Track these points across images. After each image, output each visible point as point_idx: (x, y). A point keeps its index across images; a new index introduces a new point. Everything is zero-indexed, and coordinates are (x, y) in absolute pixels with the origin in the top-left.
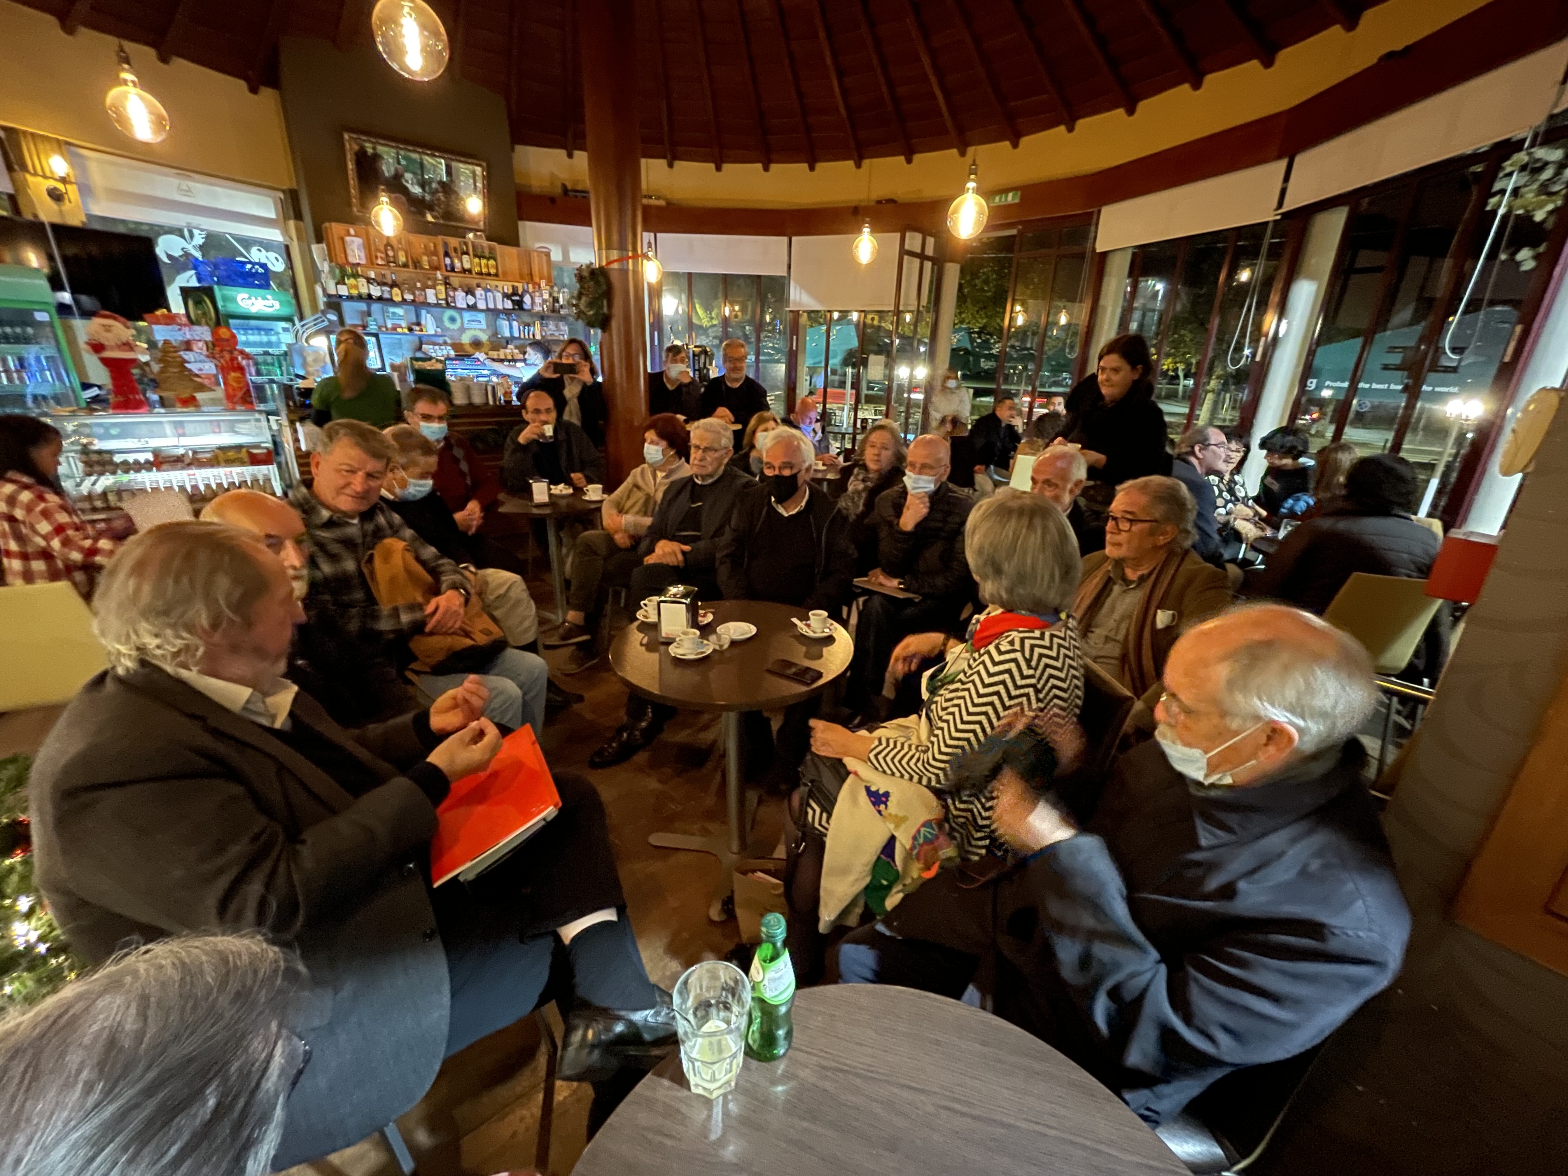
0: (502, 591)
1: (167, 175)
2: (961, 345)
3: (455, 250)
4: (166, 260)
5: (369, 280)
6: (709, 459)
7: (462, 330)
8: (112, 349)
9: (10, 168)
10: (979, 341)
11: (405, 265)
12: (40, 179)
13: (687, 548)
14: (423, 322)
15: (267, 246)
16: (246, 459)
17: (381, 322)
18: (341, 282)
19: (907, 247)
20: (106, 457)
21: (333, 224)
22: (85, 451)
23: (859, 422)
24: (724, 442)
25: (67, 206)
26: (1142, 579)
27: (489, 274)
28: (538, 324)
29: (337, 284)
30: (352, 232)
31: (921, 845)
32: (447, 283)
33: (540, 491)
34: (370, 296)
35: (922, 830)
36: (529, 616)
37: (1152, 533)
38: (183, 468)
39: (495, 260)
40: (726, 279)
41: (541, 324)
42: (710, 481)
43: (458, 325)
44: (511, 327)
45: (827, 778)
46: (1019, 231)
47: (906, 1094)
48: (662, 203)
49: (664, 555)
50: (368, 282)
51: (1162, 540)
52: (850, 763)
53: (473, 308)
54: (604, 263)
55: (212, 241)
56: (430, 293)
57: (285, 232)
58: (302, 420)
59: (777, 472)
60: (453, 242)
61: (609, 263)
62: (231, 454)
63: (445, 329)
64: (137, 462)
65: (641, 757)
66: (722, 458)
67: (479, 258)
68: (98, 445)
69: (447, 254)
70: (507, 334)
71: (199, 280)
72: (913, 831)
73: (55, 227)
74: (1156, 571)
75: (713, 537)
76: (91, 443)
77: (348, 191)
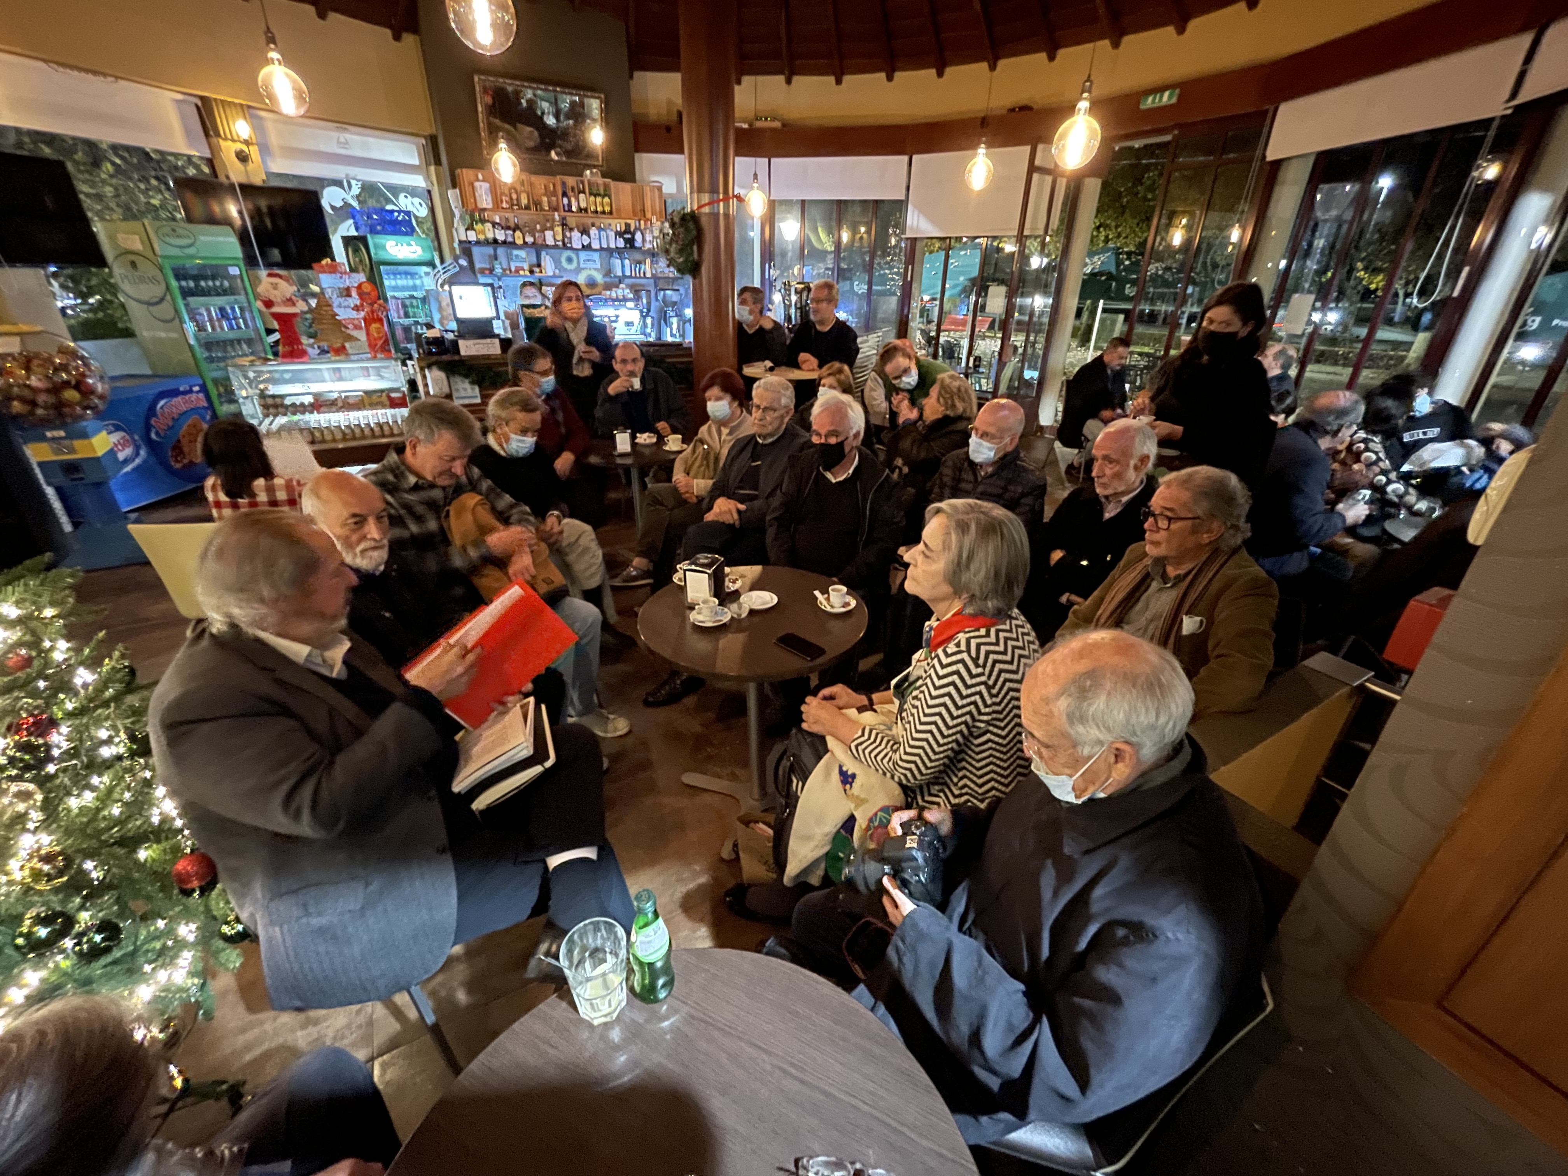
0: (573, 539)
1: (330, 130)
2: (1105, 268)
3: (573, 189)
4: (330, 211)
5: (494, 224)
6: (768, 418)
7: (578, 270)
8: (279, 305)
9: (207, 135)
10: (1127, 263)
11: (527, 208)
12: (229, 143)
13: (742, 507)
14: (543, 264)
15: (412, 192)
16: (388, 403)
17: (505, 266)
18: (470, 228)
19: (1037, 162)
20: (278, 400)
21: (464, 170)
22: (263, 395)
23: (972, 359)
24: (784, 401)
25: (251, 166)
26: (1179, 579)
27: (604, 212)
28: (648, 261)
29: (467, 230)
30: (480, 177)
31: (876, 828)
32: (564, 225)
33: (623, 441)
34: (495, 241)
35: (879, 814)
36: (594, 564)
37: (1194, 531)
38: (338, 411)
39: (610, 198)
40: (841, 205)
41: (652, 262)
42: (770, 440)
43: (574, 266)
44: (623, 266)
45: (807, 754)
46: (1174, 137)
47: (751, 1051)
48: (777, 124)
49: (721, 513)
50: (494, 227)
51: (1206, 538)
52: (831, 742)
53: (587, 248)
54: (695, 207)
55: (369, 189)
56: (549, 234)
57: (427, 178)
58: (429, 366)
59: (823, 441)
60: (571, 181)
61: (700, 207)
62: (375, 397)
63: (562, 269)
64: (302, 404)
65: (690, 701)
66: (782, 417)
67: (595, 196)
68: (273, 390)
69: (564, 194)
70: (619, 273)
71: (357, 229)
72: (871, 814)
73: (243, 187)
74: (1193, 573)
75: (767, 498)
76: (266, 389)
77: (480, 134)
